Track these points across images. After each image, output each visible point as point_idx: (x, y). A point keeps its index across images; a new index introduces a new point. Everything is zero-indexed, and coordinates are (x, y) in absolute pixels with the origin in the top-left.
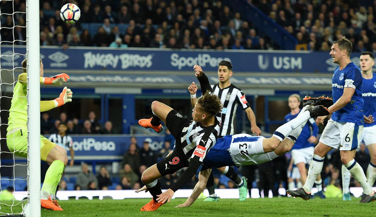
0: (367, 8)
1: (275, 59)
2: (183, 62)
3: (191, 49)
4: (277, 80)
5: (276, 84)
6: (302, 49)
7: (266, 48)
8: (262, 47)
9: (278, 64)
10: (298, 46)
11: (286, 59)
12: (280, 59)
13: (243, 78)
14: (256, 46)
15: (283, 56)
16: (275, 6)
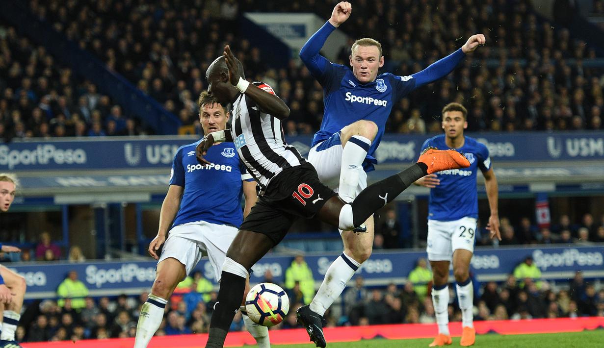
0: (278, 72)
1: (149, 150)
2: (15, 157)
3: (27, 139)
4: (153, 180)
5: (152, 185)
6: (188, 133)
7: (136, 133)
8: (131, 131)
9: (154, 155)
10: (182, 130)
11: (165, 149)
12: (157, 149)
13: (105, 178)
14: (122, 131)
15: (161, 144)
16: (147, 73)
